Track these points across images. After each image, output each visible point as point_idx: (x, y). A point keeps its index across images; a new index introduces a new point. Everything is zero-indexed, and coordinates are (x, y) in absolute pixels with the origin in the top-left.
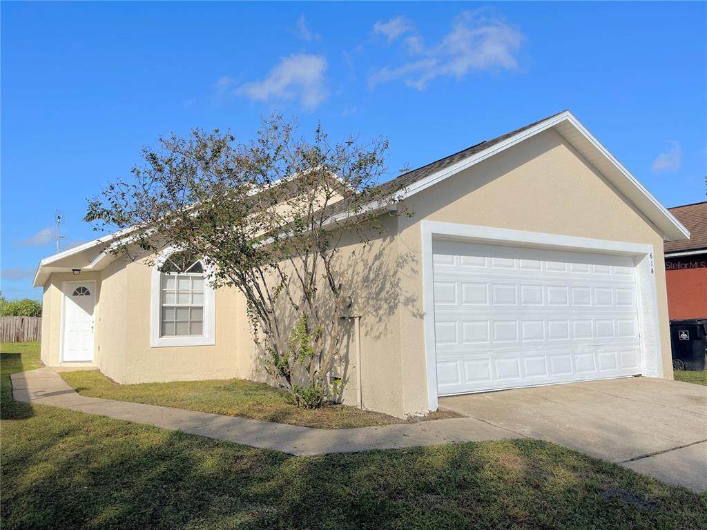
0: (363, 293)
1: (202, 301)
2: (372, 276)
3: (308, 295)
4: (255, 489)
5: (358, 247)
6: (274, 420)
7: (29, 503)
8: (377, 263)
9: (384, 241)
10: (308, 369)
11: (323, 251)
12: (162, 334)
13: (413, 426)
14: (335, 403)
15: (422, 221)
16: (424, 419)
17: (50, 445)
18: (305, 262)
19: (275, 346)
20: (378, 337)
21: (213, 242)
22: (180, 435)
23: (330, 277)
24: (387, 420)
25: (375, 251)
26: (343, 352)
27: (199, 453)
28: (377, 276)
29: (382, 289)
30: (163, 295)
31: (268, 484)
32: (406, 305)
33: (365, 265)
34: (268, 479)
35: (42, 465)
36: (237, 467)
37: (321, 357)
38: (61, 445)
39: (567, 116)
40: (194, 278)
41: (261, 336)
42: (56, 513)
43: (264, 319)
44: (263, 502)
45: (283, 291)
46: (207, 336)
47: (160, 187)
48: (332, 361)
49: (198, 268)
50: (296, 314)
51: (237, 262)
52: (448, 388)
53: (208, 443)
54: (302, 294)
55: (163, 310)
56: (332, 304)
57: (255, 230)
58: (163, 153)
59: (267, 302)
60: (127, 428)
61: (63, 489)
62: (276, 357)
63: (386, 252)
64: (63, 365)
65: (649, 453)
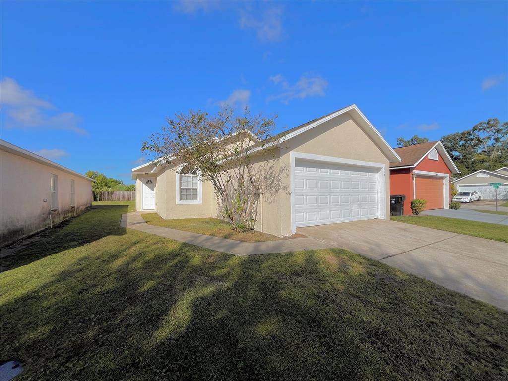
0: (264, 184)
1: (197, 186)
2: (268, 176)
3: (240, 185)
4: (217, 273)
5: (263, 163)
6: (226, 237)
7: (115, 278)
8: (270, 170)
9: (274, 161)
10: (240, 216)
11: (247, 165)
12: (181, 199)
13: (286, 241)
14: (252, 230)
15: (291, 152)
16: (290, 238)
17: (129, 248)
18: (239, 170)
19: (226, 206)
20: (270, 203)
21: (199, 160)
22: (185, 245)
23: (250, 176)
24: (274, 238)
25: (270, 165)
26: (255, 209)
27: (192, 253)
28: (271, 176)
29: (273, 182)
30: (181, 183)
31: (223, 270)
32: (283, 189)
33: (266, 171)
34: (223, 268)
35: (124, 258)
36: (209, 261)
37: (246, 210)
38: (134, 248)
39: (354, 106)
40: (193, 177)
41: (220, 201)
42: (126, 284)
43: (221, 194)
44: (220, 280)
45: (229, 183)
46: (199, 201)
47: (175, 136)
48: (251, 212)
49: (195, 173)
50: (235, 192)
51: (209, 170)
52: (300, 224)
53: (196, 248)
54: (238, 184)
55: (181, 189)
56: (251, 188)
57: (218, 155)
58: (176, 120)
59: (223, 187)
60: (163, 240)
61: (132, 270)
62: (227, 210)
63: (275, 165)
64: (143, 211)
65: (390, 255)
